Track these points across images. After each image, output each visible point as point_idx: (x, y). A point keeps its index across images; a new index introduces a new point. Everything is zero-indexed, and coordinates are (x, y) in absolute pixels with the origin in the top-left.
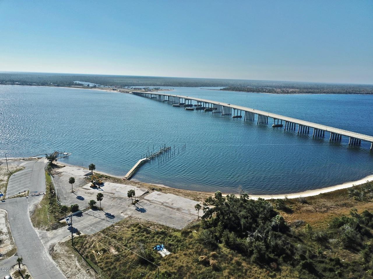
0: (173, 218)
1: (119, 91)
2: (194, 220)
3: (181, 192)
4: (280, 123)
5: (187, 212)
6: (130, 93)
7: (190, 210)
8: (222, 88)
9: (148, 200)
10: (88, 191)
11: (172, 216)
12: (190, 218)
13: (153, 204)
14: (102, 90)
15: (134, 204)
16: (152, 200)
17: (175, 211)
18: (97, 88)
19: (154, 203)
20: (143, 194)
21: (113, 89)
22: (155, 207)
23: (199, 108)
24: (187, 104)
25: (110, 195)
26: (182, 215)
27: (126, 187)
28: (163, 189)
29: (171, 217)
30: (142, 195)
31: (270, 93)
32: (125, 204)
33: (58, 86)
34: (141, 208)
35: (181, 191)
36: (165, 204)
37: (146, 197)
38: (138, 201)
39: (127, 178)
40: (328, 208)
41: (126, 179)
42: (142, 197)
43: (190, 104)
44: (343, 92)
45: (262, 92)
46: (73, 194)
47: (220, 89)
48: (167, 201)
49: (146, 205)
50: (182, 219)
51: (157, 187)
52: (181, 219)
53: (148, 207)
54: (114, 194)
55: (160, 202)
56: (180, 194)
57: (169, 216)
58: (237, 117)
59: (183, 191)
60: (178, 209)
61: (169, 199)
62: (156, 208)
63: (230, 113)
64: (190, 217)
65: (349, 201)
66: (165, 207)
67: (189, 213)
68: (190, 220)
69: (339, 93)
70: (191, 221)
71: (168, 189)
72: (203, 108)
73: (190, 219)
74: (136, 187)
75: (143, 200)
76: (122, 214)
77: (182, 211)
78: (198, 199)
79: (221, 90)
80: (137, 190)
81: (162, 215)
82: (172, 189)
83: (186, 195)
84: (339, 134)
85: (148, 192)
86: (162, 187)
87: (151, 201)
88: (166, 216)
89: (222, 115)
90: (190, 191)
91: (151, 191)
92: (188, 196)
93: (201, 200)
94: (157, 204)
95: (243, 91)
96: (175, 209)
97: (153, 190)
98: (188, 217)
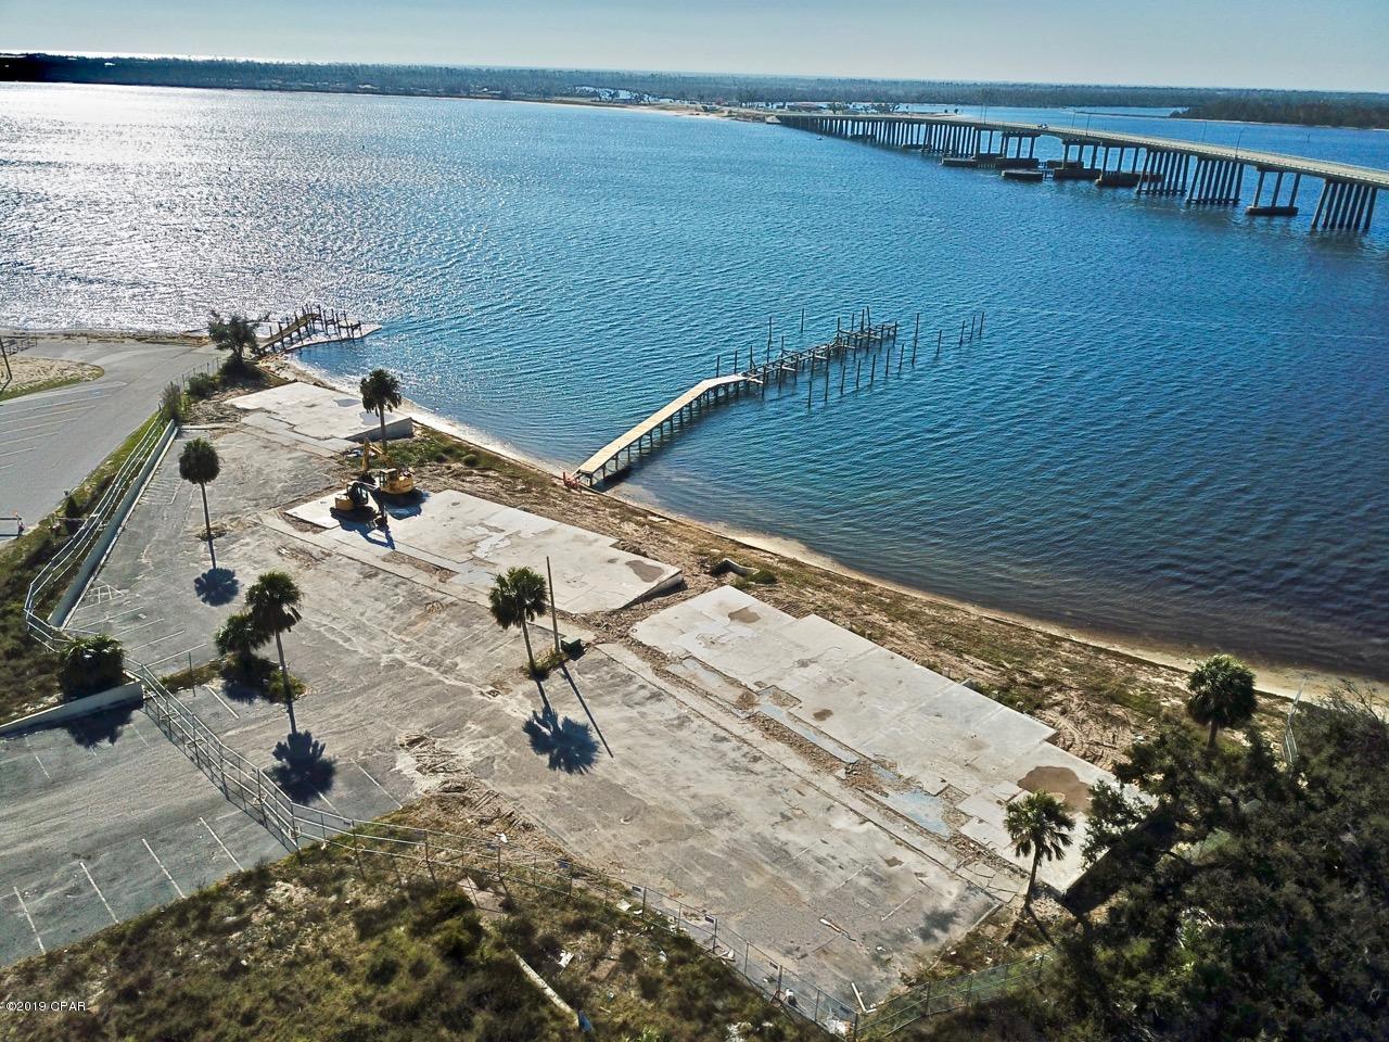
0: (798, 868)
1: (726, 114)
2: (987, 921)
3: (913, 614)
5: (930, 813)
6: (769, 120)
7: (963, 796)
9: (651, 654)
10: (309, 536)
11: (795, 838)
12: (948, 894)
13: (682, 694)
14: (663, 112)
15: (538, 673)
16: (679, 652)
17: (830, 783)
18: (645, 105)
19: (688, 685)
20: (636, 602)
21: (706, 110)
22: (683, 722)
23: (1069, 173)
24: (1011, 155)
25: (422, 578)
26: (883, 844)
27: (550, 532)
28: (786, 574)
29: (780, 855)
30: (627, 607)
32: (480, 667)
33: (503, 97)
34: (567, 721)
35: (911, 607)
36: (766, 706)
37: (644, 631)
38: (575, 650)
39: (589, 475)
41: (585, 482)
42: (615, 623)
43: (1027, 156)
46: (203, 546)
47: (1168, 114)
48: (787, 685)
49: (623, 690)
50: (877, 890)
51: (755, 556)
52: (864, 882)
53: (633, 713)
54: (445, 573)
55: (734, 682)
56: (901, 627)
57: (768, 832)
58: (1272, 212)
59: (931, 605)
60: (861, 775)
61: (803, 664)
62: (683, 734)
63: (1232, 196)
64: (953, 875)
66: (755, 736)
67: (945, 832)
68: (942, 920)
70: (959, 932)
71: (825, 581)
72: (1091, 174)
73: (946, 905)
74: (614, 540)
75: (614, 649)
76: (406, 763)
77: (895, 800)
78: (1036, 685)
80: (612, 561)
81: (718, 813)
82: (850, 582)
83: (947, 646)
85: (676, 588)
86: (783, 560)
87: (672, 661)
88: (742, 835)
89: (1189, 202)
90: (975, 612)
91: (704, 578)
92: (959, 653)
93: (1059, 697)
94: (706, 695)
96: (830, 770)
97: (719, 570)
98: (933, 874)
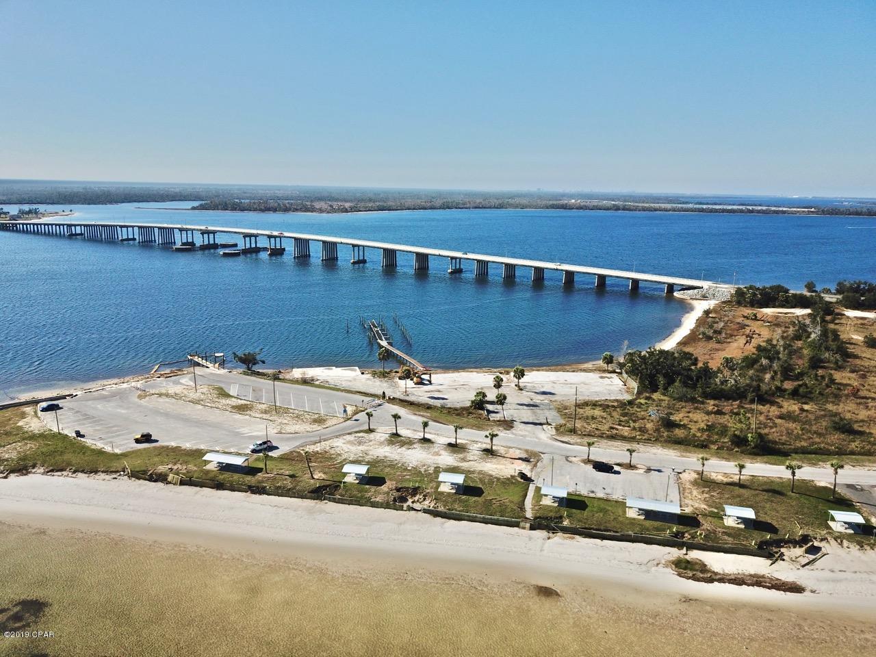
8: (196, 204)
31: (312, 212)
79: (194, 208)
95: (251, 210)
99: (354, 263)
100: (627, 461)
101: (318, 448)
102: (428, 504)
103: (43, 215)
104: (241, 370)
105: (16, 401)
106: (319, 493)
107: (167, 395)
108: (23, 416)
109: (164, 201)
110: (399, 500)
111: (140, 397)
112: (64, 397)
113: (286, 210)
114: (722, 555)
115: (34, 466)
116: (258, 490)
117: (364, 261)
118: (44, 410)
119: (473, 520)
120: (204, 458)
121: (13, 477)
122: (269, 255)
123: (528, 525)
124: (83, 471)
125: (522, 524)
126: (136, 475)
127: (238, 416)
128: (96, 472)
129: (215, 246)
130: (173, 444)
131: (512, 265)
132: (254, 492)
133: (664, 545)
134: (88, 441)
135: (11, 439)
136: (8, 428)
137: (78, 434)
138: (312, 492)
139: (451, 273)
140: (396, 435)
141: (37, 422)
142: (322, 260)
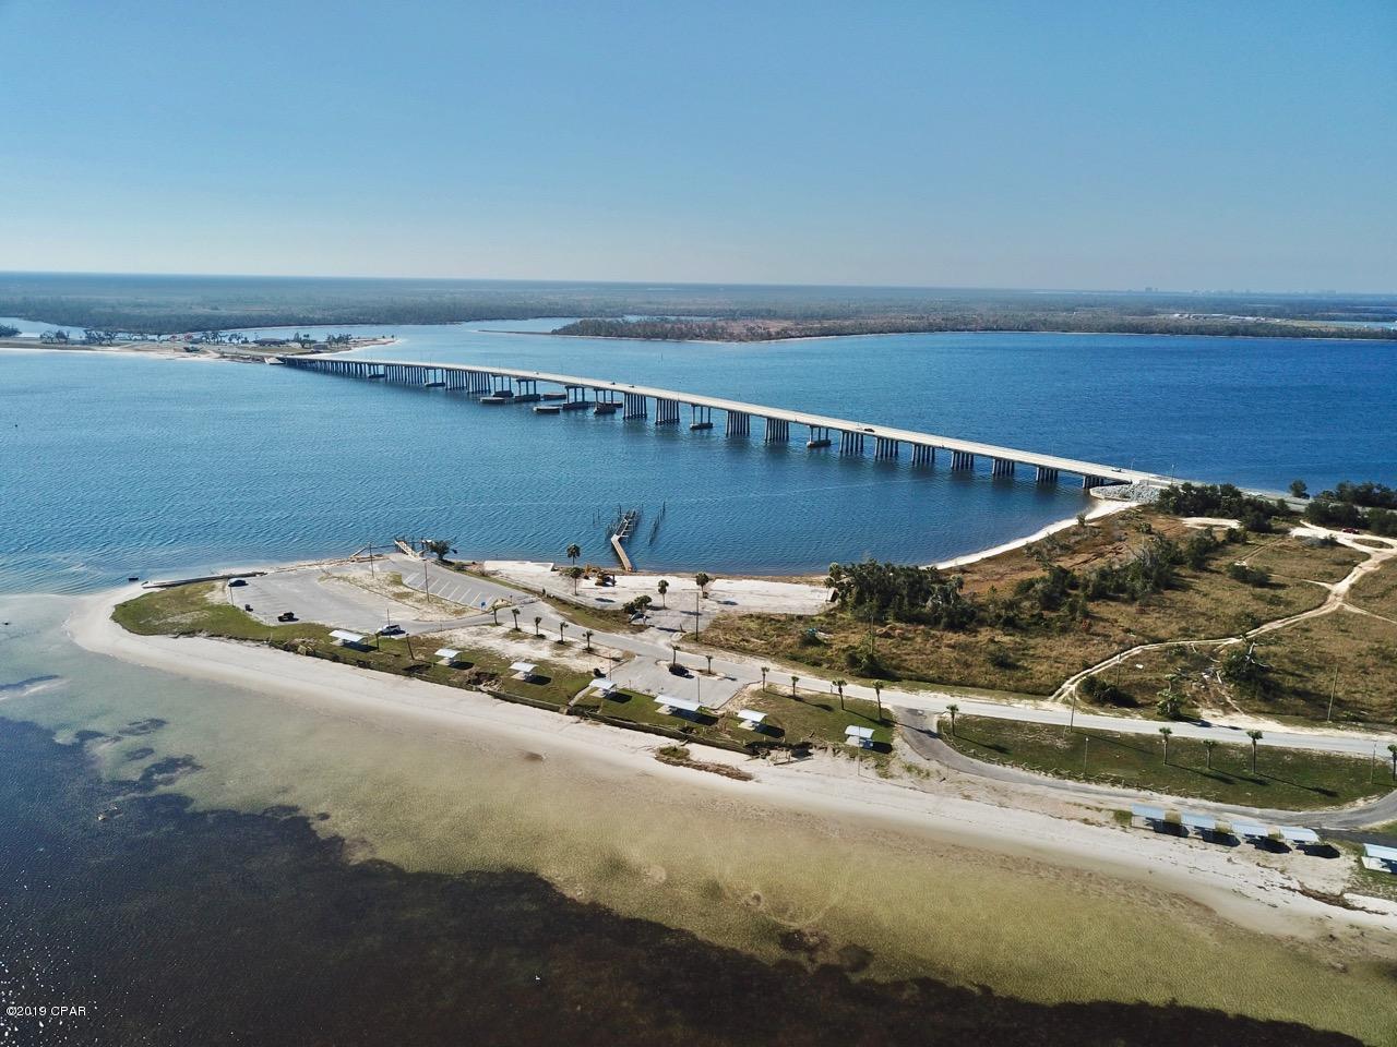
4: (823, 437)
8: (559, 324)
21: (188, 350)
24: (527, 393)
31: (717, 340)
40: (1003, 575)
43: (533, 393)
44: (921, 327)
45: (692, 339)
47: (550, 331)
63: (676, 418)
65: (1029, 564)
69: (912, 330)
72: (582, 405)
79: (555, 332)
84: (968, 454)
99: (694, 428)
100: (706, 668)
101: (437, 636)
102: (496, 688)
103: (356, 344)
104: (434, 559)
105: (215, 575)
106: (411, 671)
107: (345, 579)
108: (212, 589)
109: (525, 318)
110: (473, 683)
111: (321, 579)
112: (254, 575)
113: (681, 335)
114: (715, 749)
115: (200, 631)
116: (364, 665)
117: (709, 426)
118: (232, 585)
119: (525, 703)
120: (331, 634)
121: (181, 638)
122: (596, 413)
123: (566, 711)
124: (236, 638)
125: (561, 709)
126: (274, 644)
127: (394, 603)
128: (245, 640)
129: (535, 398)
130: (320, 623)
131: (892, 440)
132: (360, 666)
133: (671, 737)
134: (252, 615)
135: (192, 608)
136: (195, 599)
137: (248, 608)
138: (406, 669)
139: (811, 446)
140: (517, 630)
141: (220, 595)
142: (656, 424)
